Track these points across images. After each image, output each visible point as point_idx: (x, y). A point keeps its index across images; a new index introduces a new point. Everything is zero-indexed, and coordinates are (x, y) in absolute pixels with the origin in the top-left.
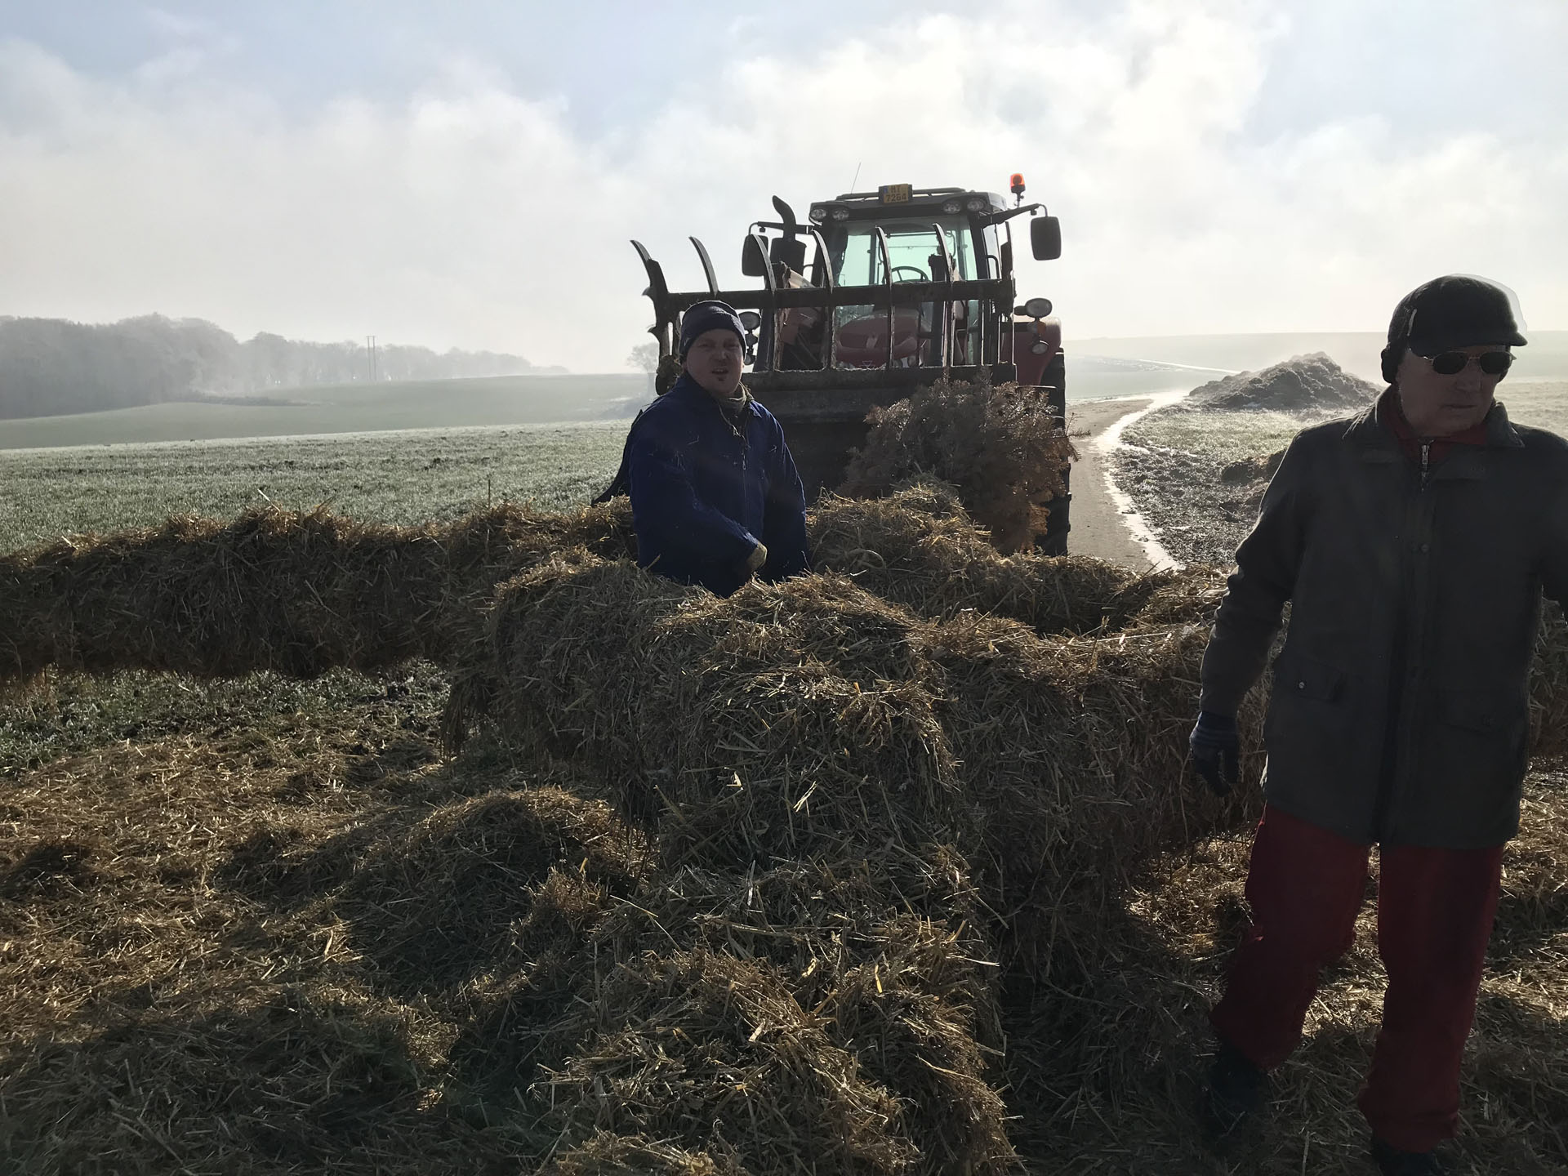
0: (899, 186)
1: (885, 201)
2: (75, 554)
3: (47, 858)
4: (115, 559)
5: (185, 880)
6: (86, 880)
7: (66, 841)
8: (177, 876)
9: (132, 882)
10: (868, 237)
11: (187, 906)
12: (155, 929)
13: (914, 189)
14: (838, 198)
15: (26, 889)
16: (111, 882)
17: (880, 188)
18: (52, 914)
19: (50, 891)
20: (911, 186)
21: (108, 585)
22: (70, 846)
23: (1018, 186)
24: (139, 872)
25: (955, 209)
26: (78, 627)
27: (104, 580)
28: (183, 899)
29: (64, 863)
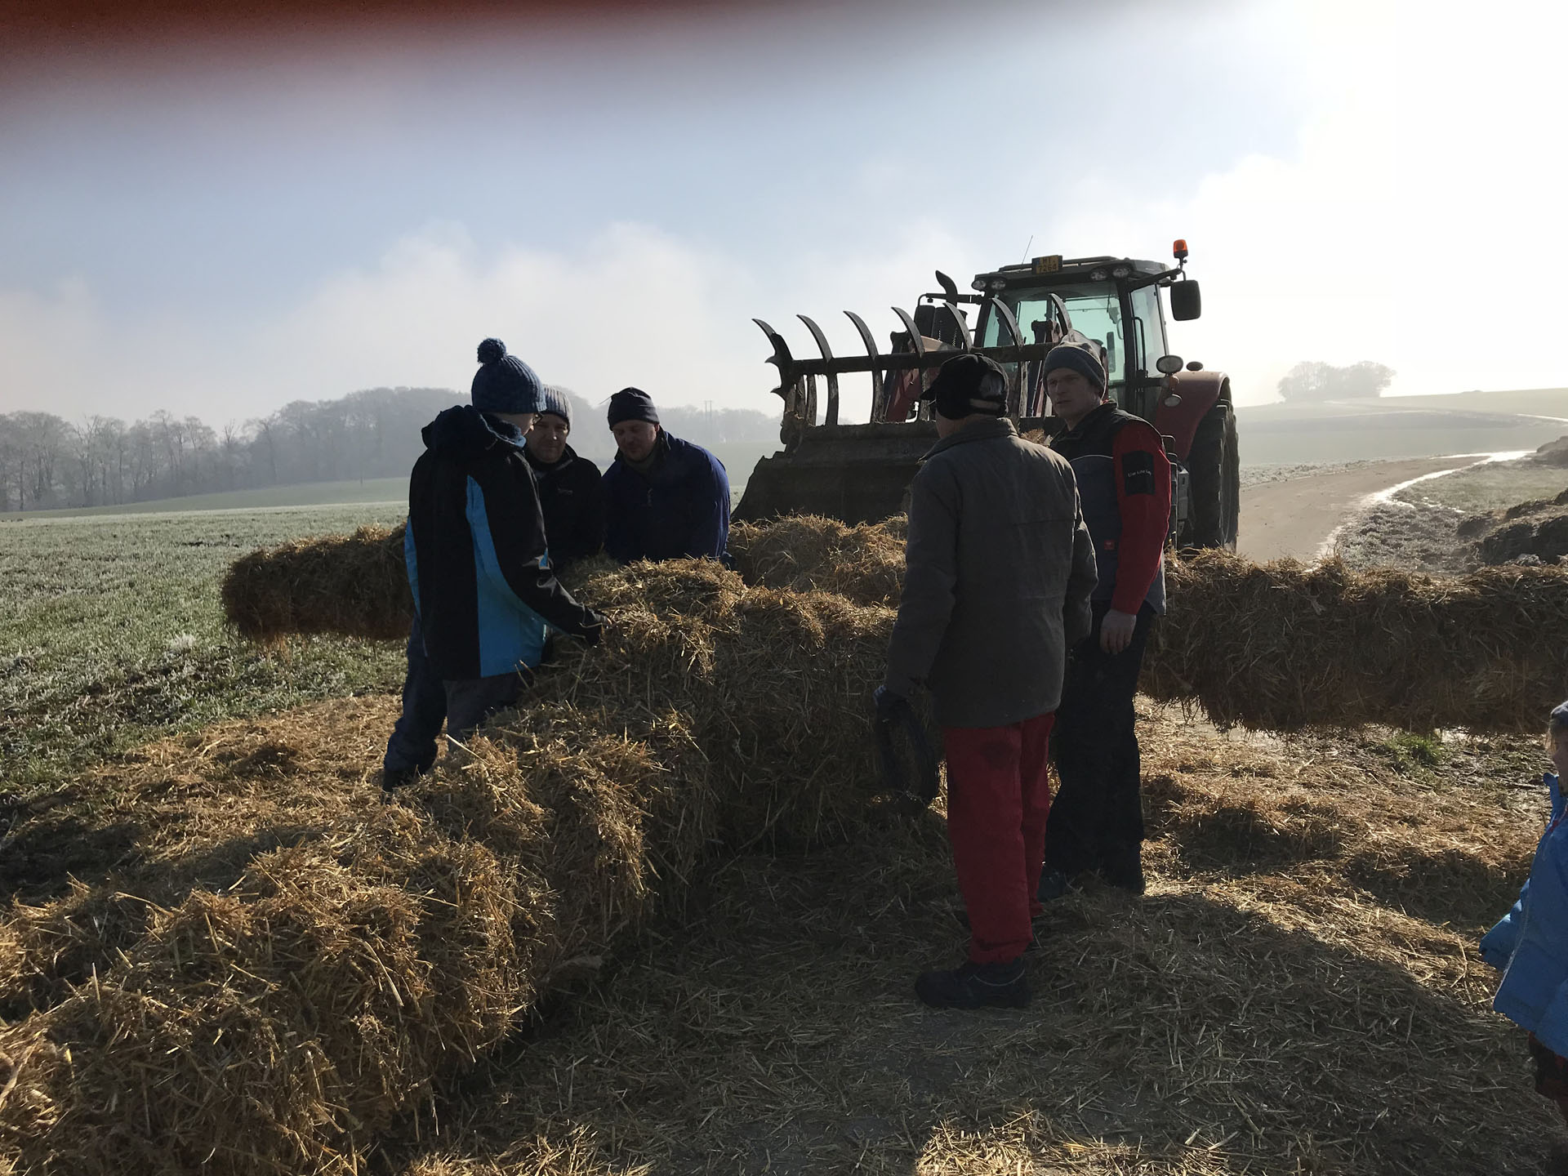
0: (1050, 258)
1: (1038, 271)
2: (297, 551)
3: (268, 753)
4: (319, 555)
5: (352, 778)
6: (289, 770)
7: (283, 744)
8: (349, 775)
9: (319, 774)
10: (1045, 303)
11: (348, 792)
12: (322, 800)
13: (1064, 259)
14: (1001, 270)
15: (251, 772)
16: (307, 773)
17: (1033, 260)
18: (265, 788)
19: (267, 774)
20: (1061, 257)
21: (313, 572)
22: (283, 748)
23: (1180, 251)
24: (323, 769)
25: (1101, 277)
26: (294, 600)
27: (310, 568)
28: (347, 787)
29: (278, 757)
